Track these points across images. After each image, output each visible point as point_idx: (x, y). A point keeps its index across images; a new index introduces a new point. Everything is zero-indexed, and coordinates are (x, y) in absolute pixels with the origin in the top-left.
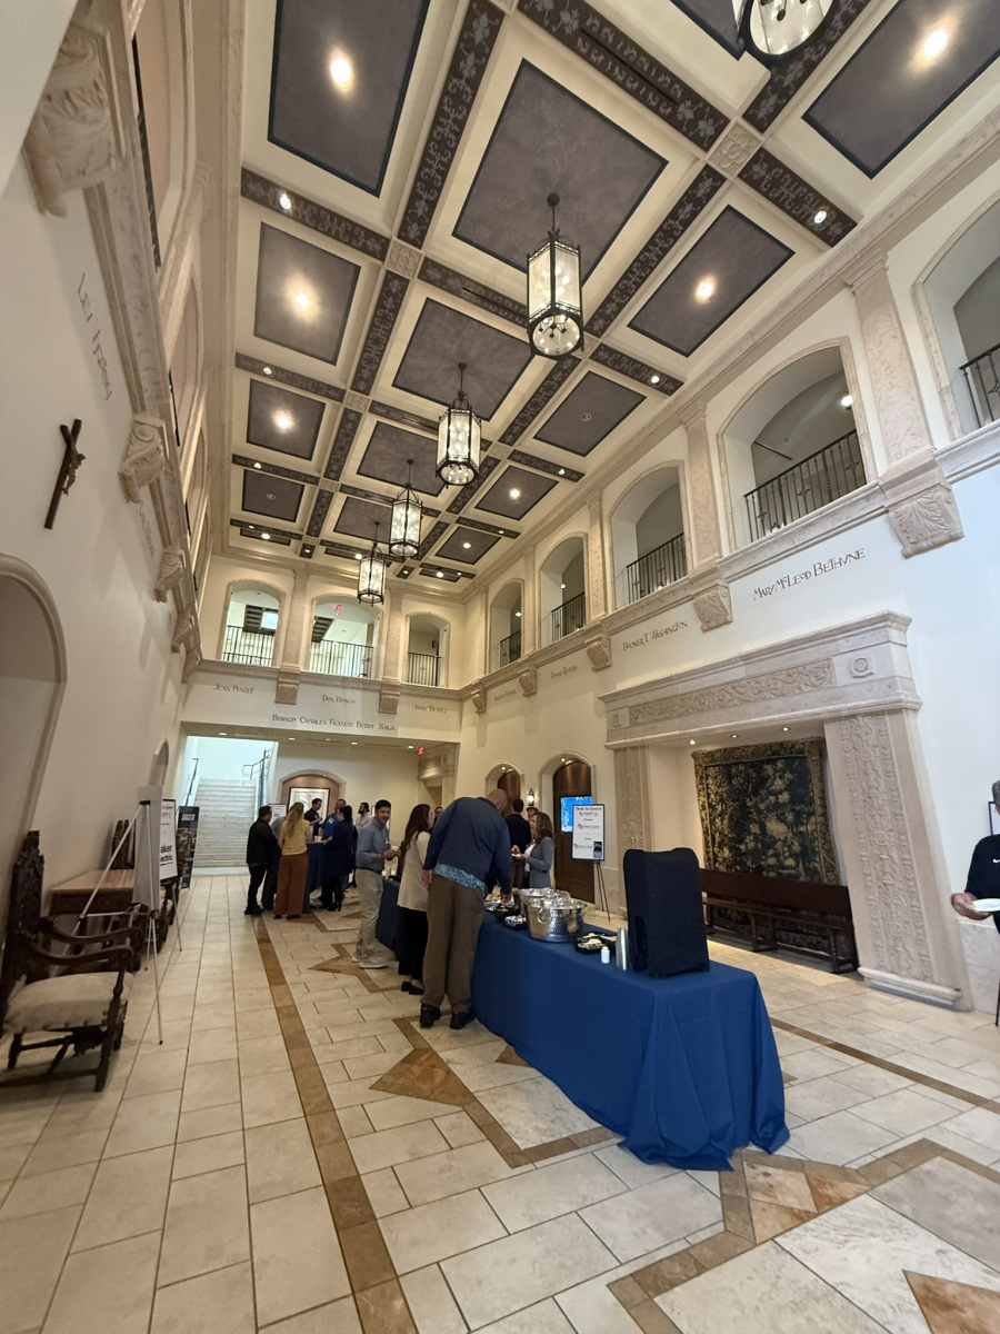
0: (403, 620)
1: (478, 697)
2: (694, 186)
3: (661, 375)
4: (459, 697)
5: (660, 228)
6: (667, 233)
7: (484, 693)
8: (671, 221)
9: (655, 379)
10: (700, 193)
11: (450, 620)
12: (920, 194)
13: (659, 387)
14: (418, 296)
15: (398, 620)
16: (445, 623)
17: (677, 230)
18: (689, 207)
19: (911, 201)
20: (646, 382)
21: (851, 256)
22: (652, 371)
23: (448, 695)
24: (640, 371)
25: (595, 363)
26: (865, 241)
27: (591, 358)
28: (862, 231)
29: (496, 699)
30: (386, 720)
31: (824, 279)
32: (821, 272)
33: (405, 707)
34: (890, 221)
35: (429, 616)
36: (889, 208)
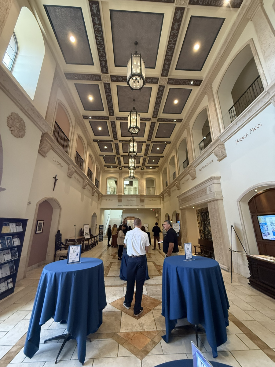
0: (144, 180)
1: (161, 197)
2: (175, 16)
3: (193, 80)
4: (159, 197)
5: (170, 35)
6: (173, 35)
7: (163, 195)
8: (173, 31)
9: (192, 83)
10: (178, 18)
11: (155, 178)
12: (212, 72)
13: (194, 84)
14: (114, 86)
15: (143, 180)
16: (154, 179)
17: (176, 33)
18: (177, 24)
19: (211, 74)
20: (189, 84)
21: (204, 87)
22: (190, 80)
23: (157, 196)
24: (186, 82)
25: (170, 85)
26: (205, 83)
27: (167, 84)
28: (204, 82)
29: (165, 197)
30: (142, 204)
31: (201, 93)
32: (199, 91)
33: (146, 200)
34: (208, 78)
35: (150, 177)
36: (207, 76)
